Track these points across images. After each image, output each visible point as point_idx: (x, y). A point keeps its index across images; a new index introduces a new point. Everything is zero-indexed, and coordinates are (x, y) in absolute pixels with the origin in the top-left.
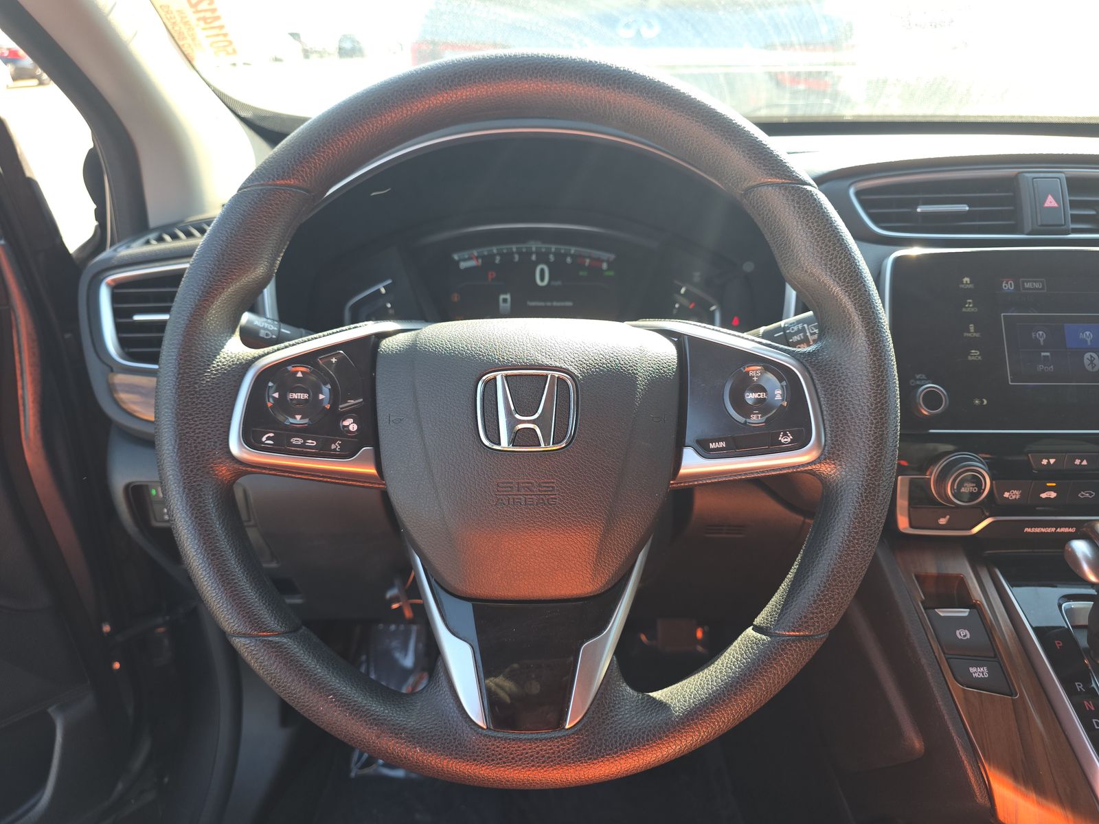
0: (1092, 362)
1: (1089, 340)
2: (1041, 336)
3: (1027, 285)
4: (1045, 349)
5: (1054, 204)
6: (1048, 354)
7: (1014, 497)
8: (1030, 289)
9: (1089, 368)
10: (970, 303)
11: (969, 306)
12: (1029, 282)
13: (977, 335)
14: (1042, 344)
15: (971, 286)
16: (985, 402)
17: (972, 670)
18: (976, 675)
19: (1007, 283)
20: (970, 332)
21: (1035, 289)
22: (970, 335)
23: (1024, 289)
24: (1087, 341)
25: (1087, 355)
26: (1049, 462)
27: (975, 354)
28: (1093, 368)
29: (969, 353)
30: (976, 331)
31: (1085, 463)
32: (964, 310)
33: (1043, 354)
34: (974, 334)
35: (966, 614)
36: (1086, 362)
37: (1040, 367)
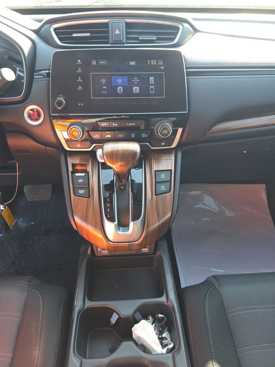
0: (120, 90)
1: (120, 82)
2: (104, 81)
3: (101, 63)
4: (105, 86)
5: (119, 33)
6: (106, 87)
7: (97, 137)
8: (101, 64)
9: (119, 92)
10: (80, 69)
11: (79, 71)
12: (101, 61)
13: (82, 81)
14: (104, 84)
15: (81, 63)
16: (82, 104)
17: (80, 191)
18: (80, 193)
19: (94, 62)
20: (79, 80)
21: (103, 64)
22: (79, 81)
23: (99, 64)
24: (119, 83)
25: (119, 88)
26: (104, 125)
27: (80, 88)
28: (120, 92)
29: (78, 87)
30: (81, 80)
31: (116, 125)
32: (77, 72)
33: (104, 87)
34: (81, 81)
35: (84, 175)
36: (118, 90)
37: (102, 92)
